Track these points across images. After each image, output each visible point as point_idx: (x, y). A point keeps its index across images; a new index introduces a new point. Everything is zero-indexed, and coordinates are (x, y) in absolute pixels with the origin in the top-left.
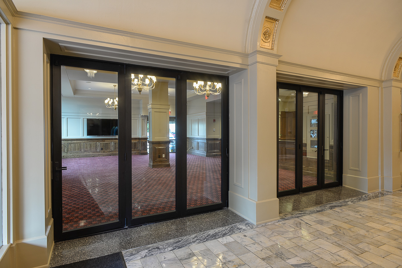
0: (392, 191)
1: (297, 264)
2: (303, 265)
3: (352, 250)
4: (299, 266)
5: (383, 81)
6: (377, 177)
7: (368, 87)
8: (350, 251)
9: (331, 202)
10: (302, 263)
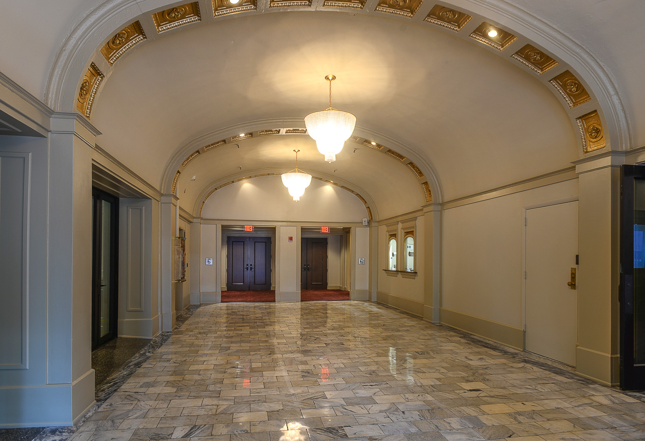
0: (171, 330)
1: (185, 433)
2: (192, 431)
3: (210, 395)
4: (191, 433)
5: (162, 195)
6: (157, 316)
7: (153, 200)
8: (210, 397)
9: (129, 360)
10: (189, 429)
